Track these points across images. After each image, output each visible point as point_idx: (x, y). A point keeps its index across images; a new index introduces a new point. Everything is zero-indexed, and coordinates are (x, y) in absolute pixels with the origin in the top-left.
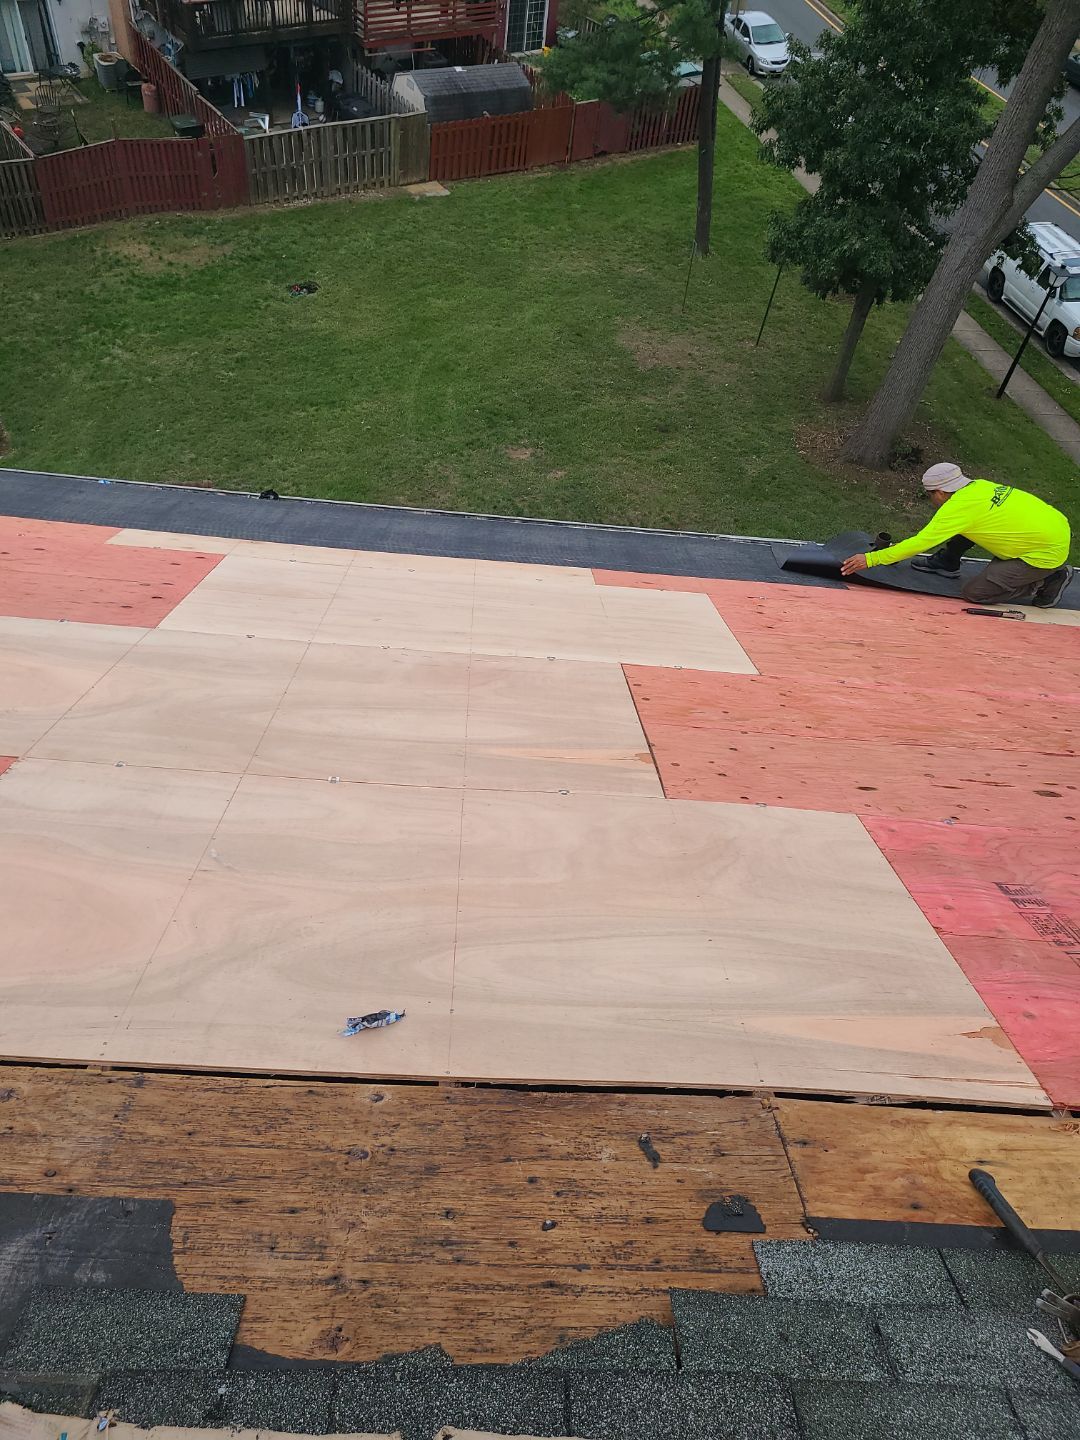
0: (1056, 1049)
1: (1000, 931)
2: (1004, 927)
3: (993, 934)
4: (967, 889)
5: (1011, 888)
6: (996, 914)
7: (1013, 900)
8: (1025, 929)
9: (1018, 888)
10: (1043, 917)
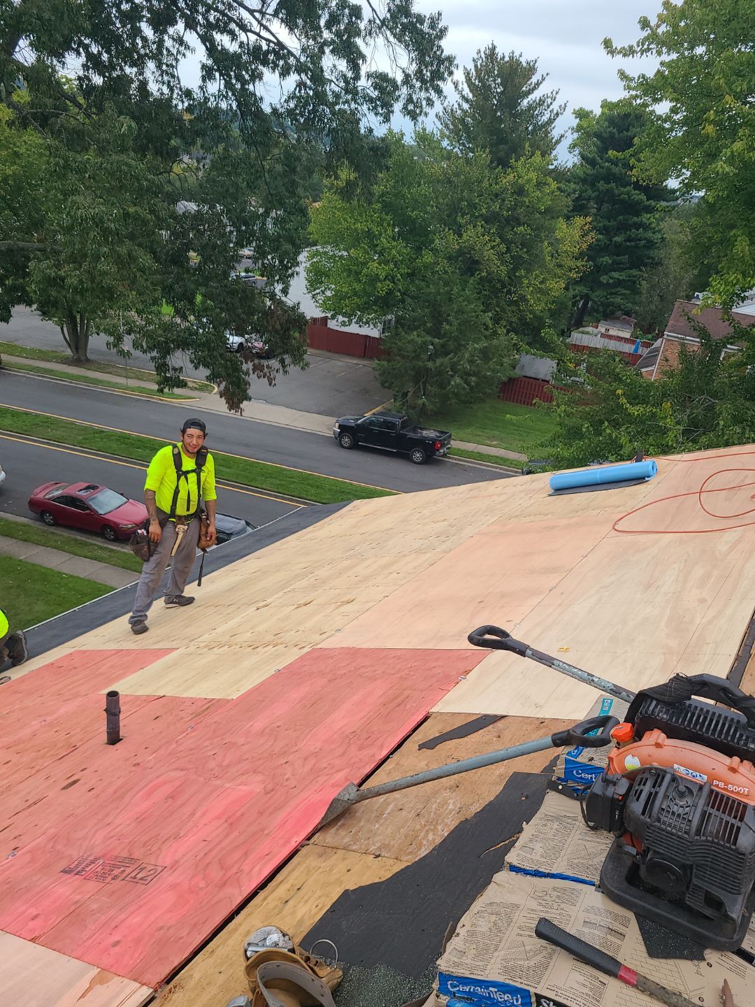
0: (139, 952)
1: (76, 902)
2: (78, 897)
3: (73, 908)
4: (43, 893)
5: (72, 866)
6: (70, 892)
7: (76, 874)
8: (92, 886)
9: (76, 863)
10: (99, 870)
